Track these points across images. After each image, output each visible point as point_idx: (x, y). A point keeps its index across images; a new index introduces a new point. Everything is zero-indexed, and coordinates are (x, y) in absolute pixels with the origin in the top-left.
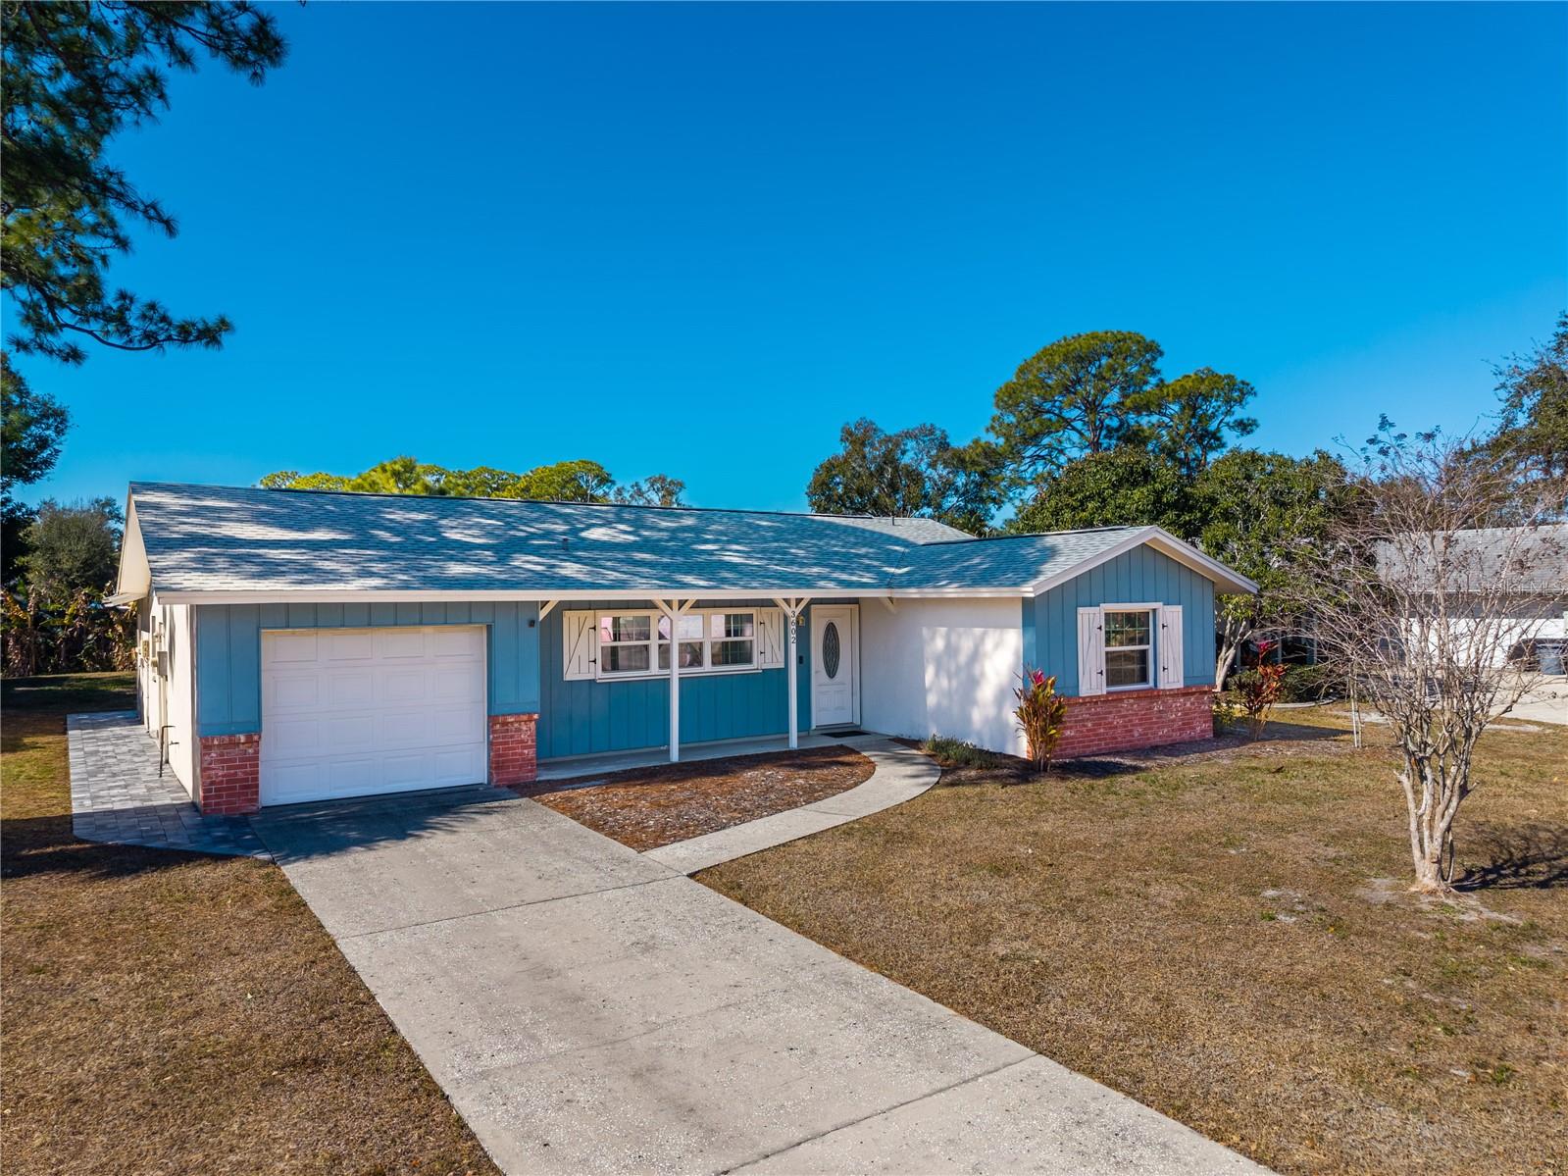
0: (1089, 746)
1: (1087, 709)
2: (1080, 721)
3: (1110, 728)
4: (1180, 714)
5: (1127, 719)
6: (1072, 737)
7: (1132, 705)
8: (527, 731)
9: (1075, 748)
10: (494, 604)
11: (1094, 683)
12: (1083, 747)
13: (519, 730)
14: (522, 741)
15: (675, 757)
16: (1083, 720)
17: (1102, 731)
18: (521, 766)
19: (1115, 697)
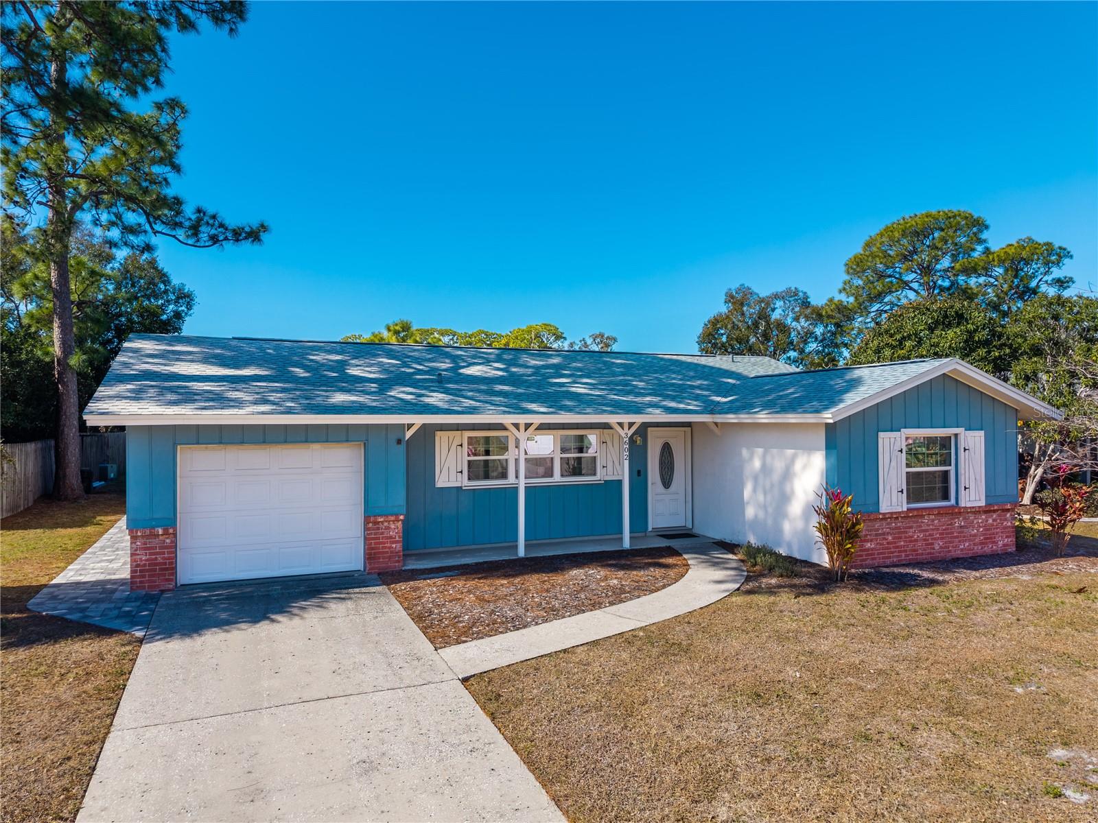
0: (890, 557)
1: (888, 524)
2: (880, 534)
3: (911, 541)
4: (981, 529)
5: (927, 533)
6: (872, 549)
7: (933, 520)
8: (395, 529)
9: (875, 559)
10: (367, 425)
11: (894, 500)
12: (883, 558)
13: (388, 528)
14: (391, 537)
15: (521, 553)
16: (884, 534)
17: (902, 543)
18: (390, 557)
19: (915, 513)
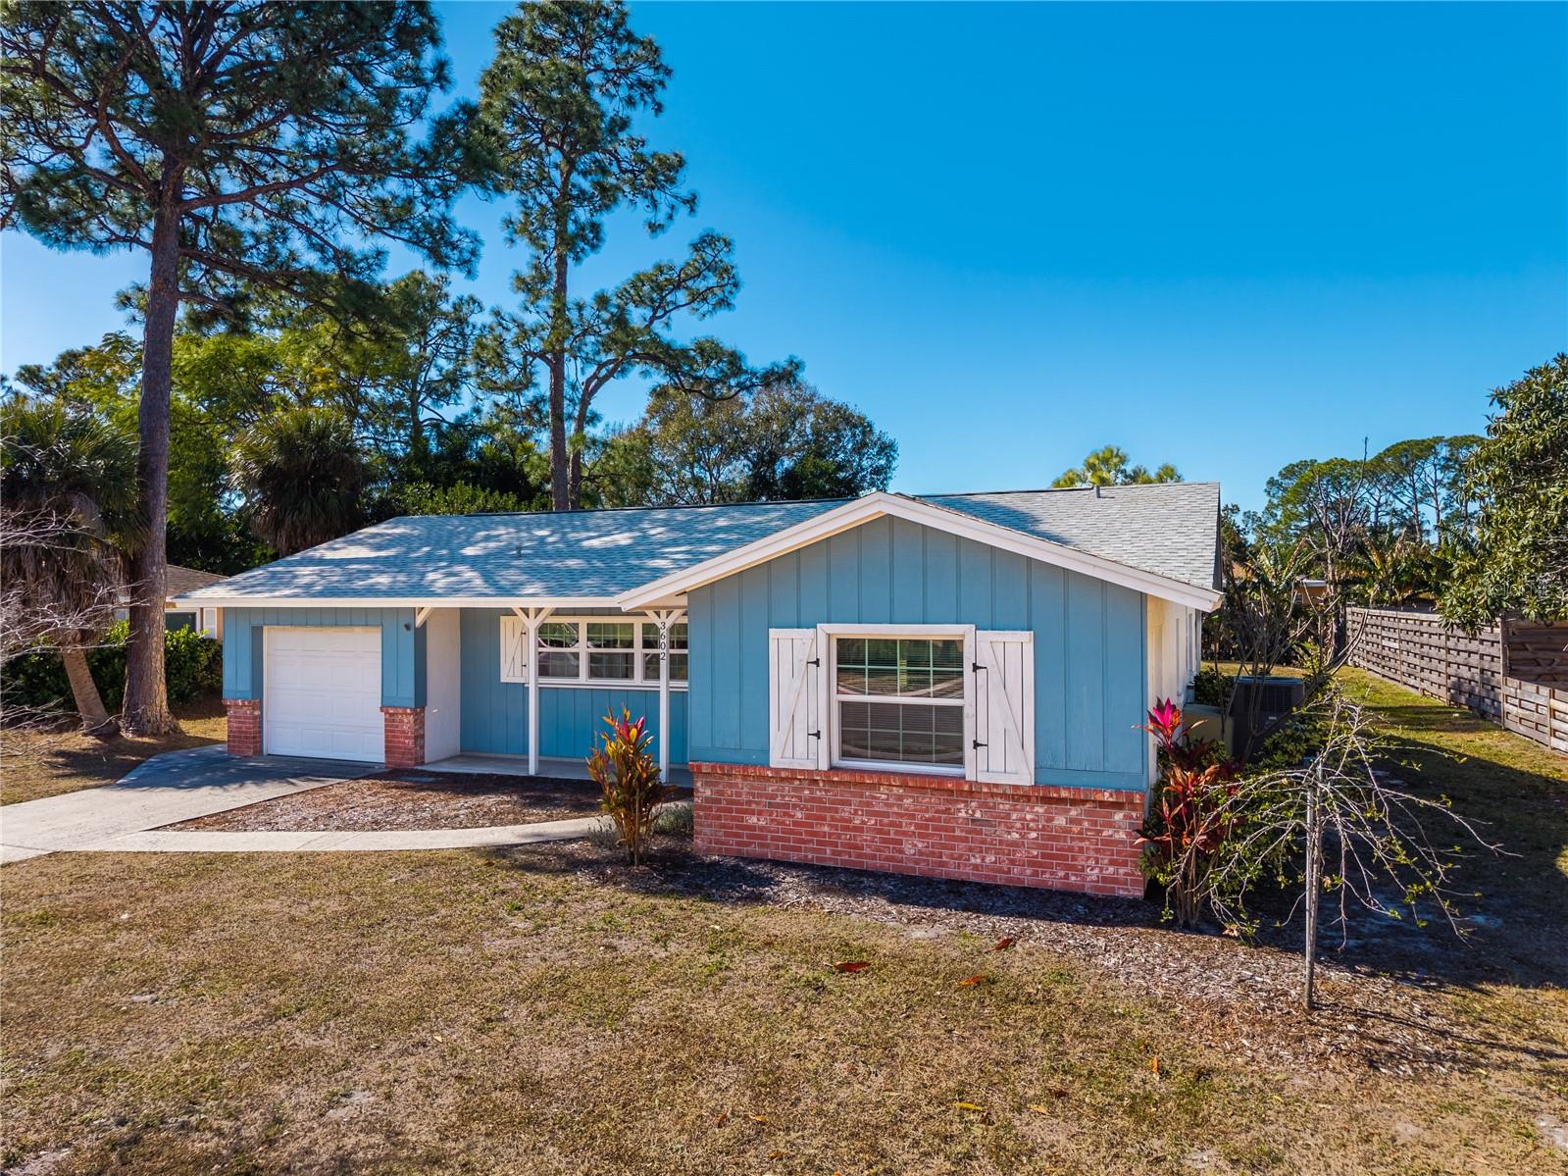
0: (799, 849)
1: (795, 789)
2: (778, 805)
3: (846, 828)
4: (1034, 835)
5: (886, 820)
6: (762, 829)
7: (900, 798)
8: (408, 723)
9: (767, 846)
10: (382, 609)
11: (801, 748)
12: (784, 848)
13: (402, 721)
14: (404, 732)
15: (532, 770)
16: (786, 806)
17: (826, 829)
18: (403, 753)
